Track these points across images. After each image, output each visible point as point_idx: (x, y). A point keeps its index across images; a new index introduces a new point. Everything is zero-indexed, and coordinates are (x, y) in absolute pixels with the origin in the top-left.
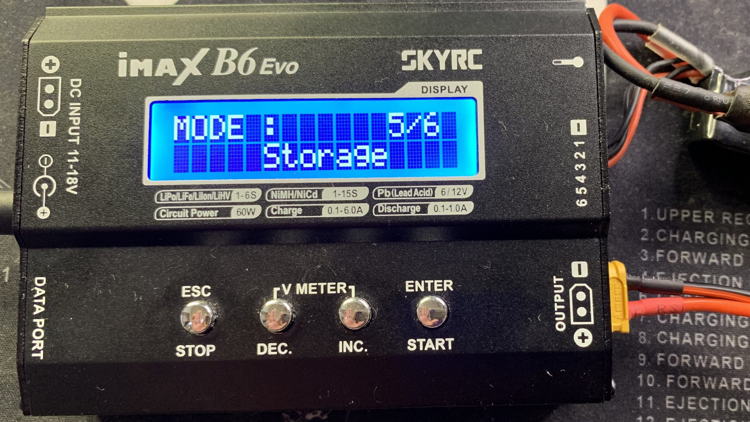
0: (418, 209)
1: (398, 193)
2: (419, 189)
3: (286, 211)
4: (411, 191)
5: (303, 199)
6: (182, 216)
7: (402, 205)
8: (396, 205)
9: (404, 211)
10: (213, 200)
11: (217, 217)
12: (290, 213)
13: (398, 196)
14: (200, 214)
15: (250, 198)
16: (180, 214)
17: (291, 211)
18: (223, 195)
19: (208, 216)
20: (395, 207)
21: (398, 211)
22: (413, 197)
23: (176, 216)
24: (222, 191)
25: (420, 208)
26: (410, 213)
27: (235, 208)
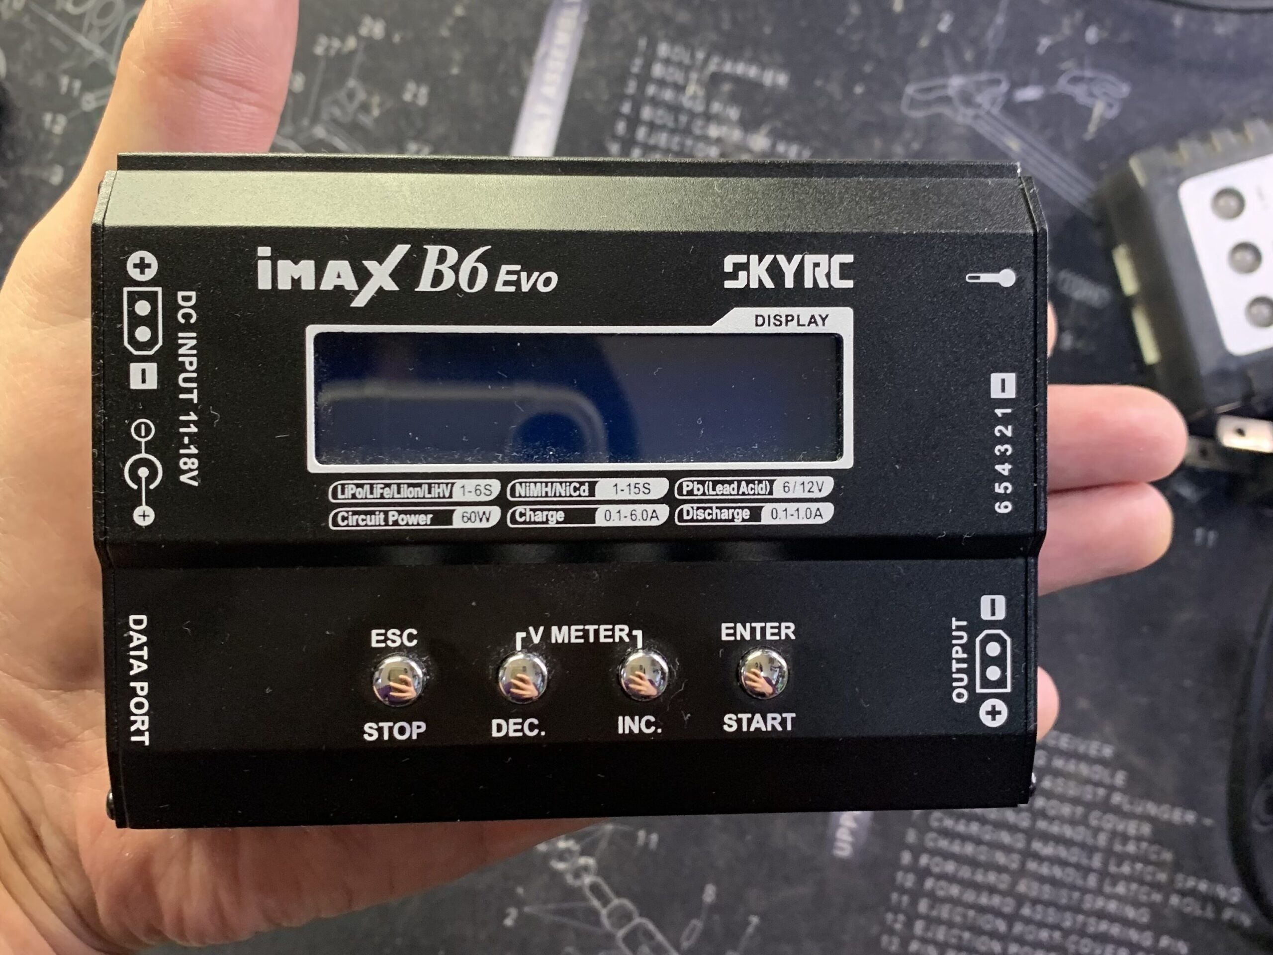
0: (746, 514)
1: (714, 489)
2: (748, 482)
3: (540, 517)
4: (735, 485)
5: (566, 496)
6: (375, 522)
7: (721, 508)
8: (711, 508)
9: (723, 518)
10: (424, 498)
11: (431, 525)
12: (545, 520)
13: (714, 493)
14: (403, 520)
15: (483, 495)
16: (371, 520)
17: (547, 516)
18: (440, 490)
19: (415, 523)
20: (710, 512)
21: (714, 518)
22: (738, 494)
23: (364, 523)
24: (439, 484)
25: (748, 513)
26: (733, 520)
27: (459, 511)
